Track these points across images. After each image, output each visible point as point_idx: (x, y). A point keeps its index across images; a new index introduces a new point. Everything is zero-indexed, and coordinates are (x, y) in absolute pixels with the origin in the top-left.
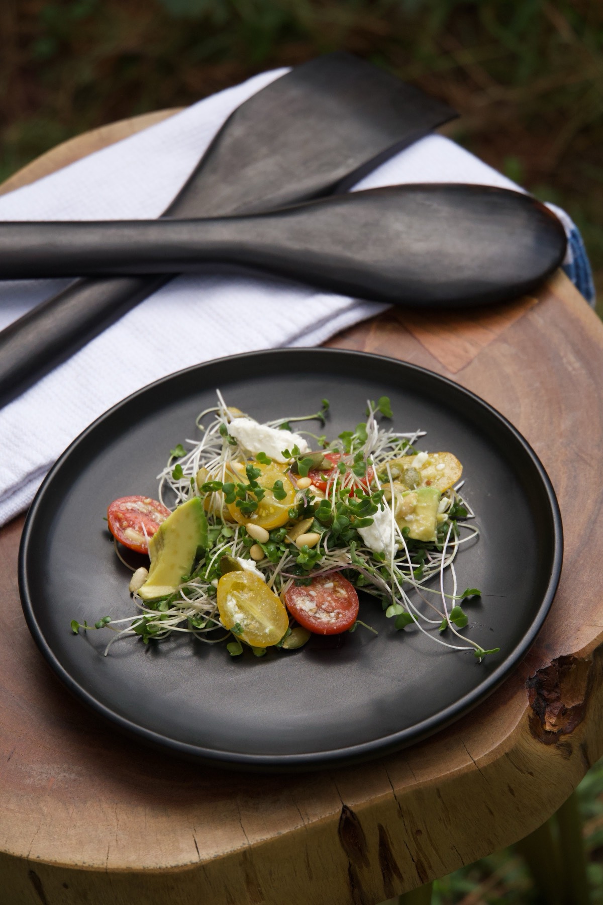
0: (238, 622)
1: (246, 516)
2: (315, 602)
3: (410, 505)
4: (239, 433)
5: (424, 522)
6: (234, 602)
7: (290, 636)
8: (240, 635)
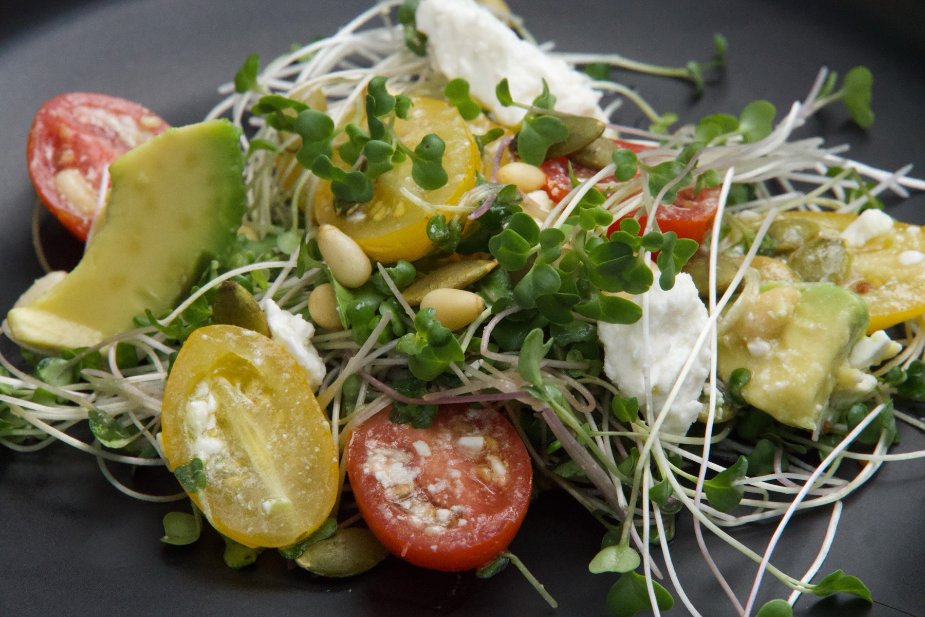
0: (203, 457)
1: (339, 210)
2: (417, 471)
3: (770, 313)
4: (436, 25)
5: (792, 370)
6: (213, 403)
7: (330, 541)
8: (195, 491)
